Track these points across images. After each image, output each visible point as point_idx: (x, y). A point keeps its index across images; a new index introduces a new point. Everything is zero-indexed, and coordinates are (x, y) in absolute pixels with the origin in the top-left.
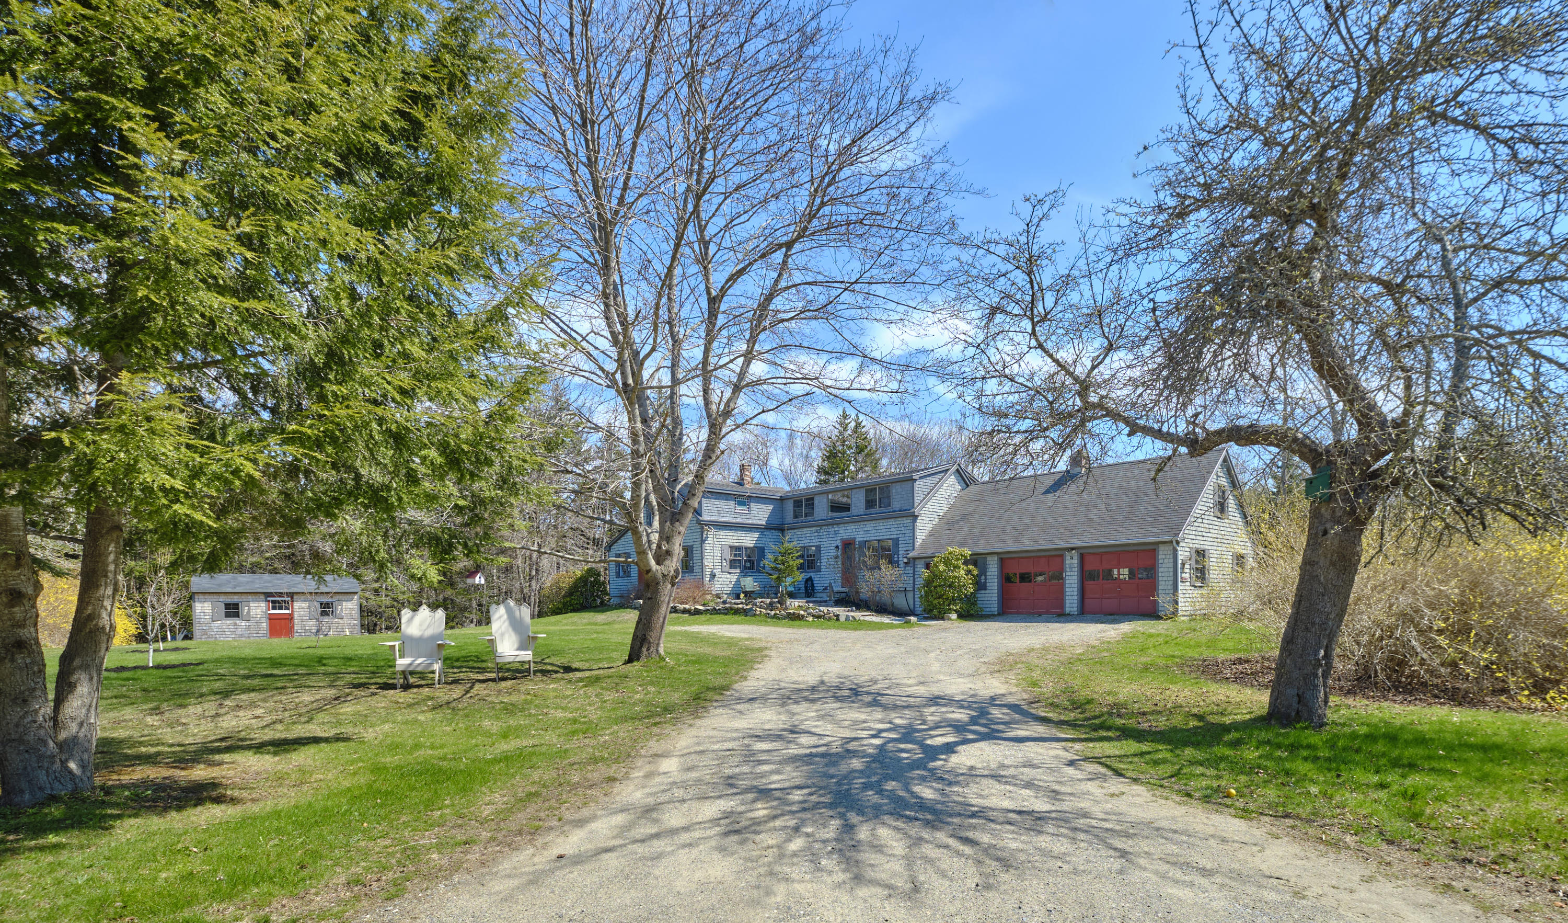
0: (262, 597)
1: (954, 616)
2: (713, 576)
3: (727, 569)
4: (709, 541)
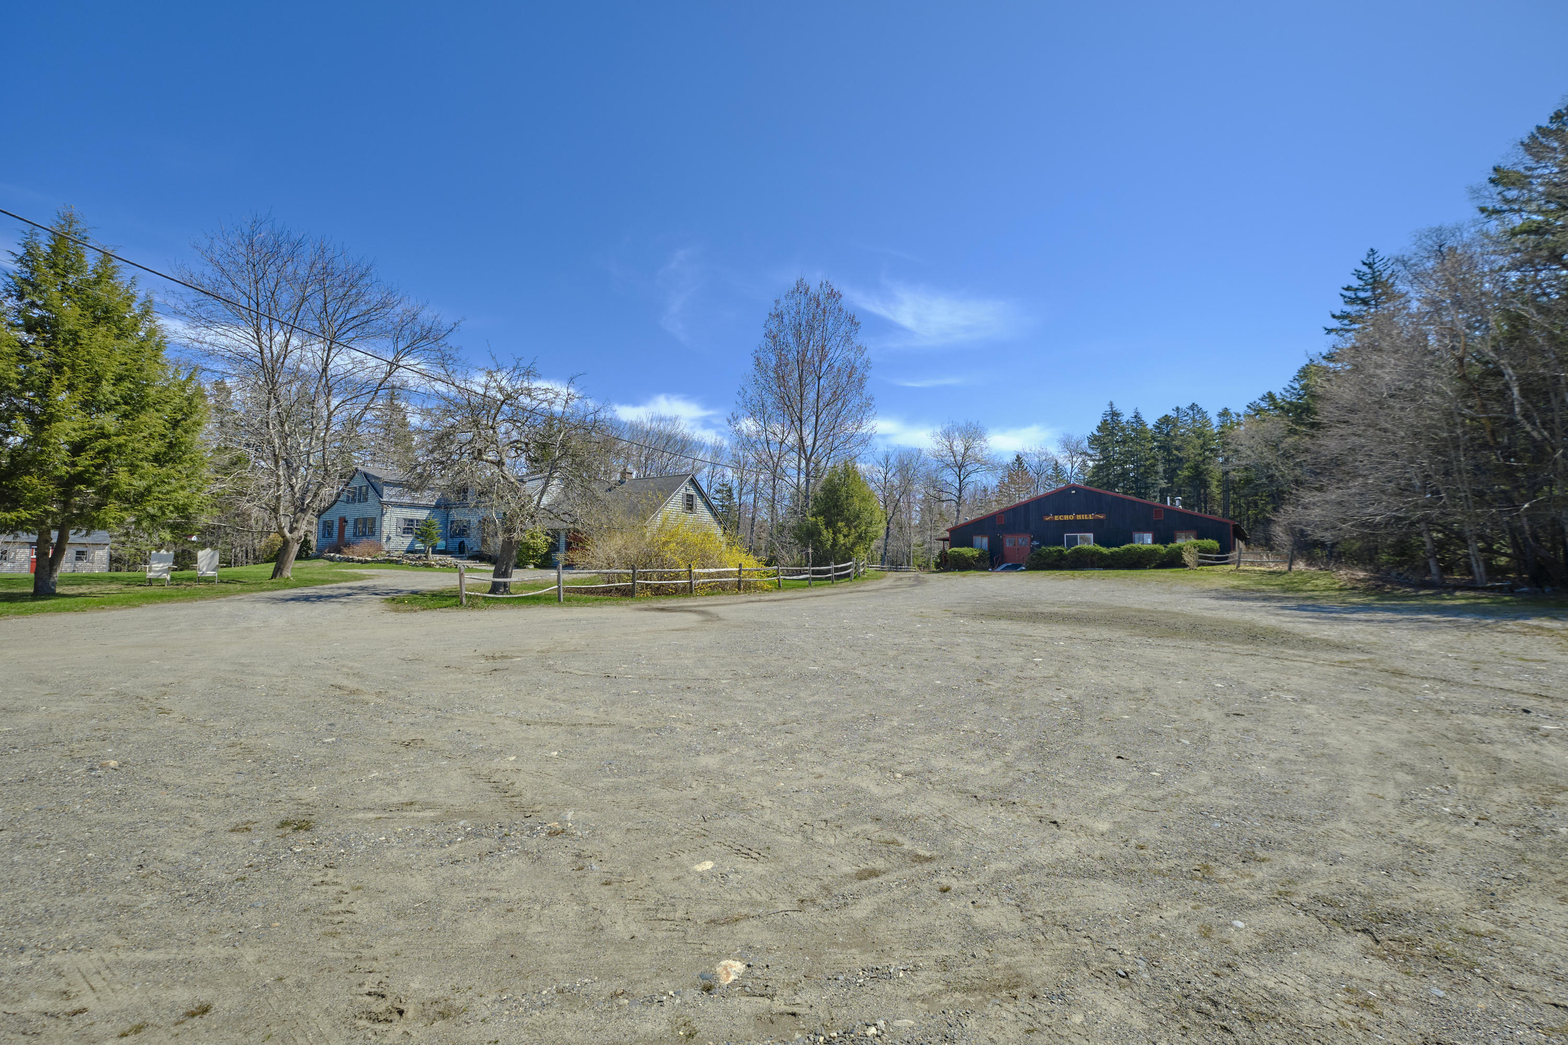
0: (28, 545)
1: (532, 566)
2: (389, 538)
3: (401, 534)
4: (388, 515)
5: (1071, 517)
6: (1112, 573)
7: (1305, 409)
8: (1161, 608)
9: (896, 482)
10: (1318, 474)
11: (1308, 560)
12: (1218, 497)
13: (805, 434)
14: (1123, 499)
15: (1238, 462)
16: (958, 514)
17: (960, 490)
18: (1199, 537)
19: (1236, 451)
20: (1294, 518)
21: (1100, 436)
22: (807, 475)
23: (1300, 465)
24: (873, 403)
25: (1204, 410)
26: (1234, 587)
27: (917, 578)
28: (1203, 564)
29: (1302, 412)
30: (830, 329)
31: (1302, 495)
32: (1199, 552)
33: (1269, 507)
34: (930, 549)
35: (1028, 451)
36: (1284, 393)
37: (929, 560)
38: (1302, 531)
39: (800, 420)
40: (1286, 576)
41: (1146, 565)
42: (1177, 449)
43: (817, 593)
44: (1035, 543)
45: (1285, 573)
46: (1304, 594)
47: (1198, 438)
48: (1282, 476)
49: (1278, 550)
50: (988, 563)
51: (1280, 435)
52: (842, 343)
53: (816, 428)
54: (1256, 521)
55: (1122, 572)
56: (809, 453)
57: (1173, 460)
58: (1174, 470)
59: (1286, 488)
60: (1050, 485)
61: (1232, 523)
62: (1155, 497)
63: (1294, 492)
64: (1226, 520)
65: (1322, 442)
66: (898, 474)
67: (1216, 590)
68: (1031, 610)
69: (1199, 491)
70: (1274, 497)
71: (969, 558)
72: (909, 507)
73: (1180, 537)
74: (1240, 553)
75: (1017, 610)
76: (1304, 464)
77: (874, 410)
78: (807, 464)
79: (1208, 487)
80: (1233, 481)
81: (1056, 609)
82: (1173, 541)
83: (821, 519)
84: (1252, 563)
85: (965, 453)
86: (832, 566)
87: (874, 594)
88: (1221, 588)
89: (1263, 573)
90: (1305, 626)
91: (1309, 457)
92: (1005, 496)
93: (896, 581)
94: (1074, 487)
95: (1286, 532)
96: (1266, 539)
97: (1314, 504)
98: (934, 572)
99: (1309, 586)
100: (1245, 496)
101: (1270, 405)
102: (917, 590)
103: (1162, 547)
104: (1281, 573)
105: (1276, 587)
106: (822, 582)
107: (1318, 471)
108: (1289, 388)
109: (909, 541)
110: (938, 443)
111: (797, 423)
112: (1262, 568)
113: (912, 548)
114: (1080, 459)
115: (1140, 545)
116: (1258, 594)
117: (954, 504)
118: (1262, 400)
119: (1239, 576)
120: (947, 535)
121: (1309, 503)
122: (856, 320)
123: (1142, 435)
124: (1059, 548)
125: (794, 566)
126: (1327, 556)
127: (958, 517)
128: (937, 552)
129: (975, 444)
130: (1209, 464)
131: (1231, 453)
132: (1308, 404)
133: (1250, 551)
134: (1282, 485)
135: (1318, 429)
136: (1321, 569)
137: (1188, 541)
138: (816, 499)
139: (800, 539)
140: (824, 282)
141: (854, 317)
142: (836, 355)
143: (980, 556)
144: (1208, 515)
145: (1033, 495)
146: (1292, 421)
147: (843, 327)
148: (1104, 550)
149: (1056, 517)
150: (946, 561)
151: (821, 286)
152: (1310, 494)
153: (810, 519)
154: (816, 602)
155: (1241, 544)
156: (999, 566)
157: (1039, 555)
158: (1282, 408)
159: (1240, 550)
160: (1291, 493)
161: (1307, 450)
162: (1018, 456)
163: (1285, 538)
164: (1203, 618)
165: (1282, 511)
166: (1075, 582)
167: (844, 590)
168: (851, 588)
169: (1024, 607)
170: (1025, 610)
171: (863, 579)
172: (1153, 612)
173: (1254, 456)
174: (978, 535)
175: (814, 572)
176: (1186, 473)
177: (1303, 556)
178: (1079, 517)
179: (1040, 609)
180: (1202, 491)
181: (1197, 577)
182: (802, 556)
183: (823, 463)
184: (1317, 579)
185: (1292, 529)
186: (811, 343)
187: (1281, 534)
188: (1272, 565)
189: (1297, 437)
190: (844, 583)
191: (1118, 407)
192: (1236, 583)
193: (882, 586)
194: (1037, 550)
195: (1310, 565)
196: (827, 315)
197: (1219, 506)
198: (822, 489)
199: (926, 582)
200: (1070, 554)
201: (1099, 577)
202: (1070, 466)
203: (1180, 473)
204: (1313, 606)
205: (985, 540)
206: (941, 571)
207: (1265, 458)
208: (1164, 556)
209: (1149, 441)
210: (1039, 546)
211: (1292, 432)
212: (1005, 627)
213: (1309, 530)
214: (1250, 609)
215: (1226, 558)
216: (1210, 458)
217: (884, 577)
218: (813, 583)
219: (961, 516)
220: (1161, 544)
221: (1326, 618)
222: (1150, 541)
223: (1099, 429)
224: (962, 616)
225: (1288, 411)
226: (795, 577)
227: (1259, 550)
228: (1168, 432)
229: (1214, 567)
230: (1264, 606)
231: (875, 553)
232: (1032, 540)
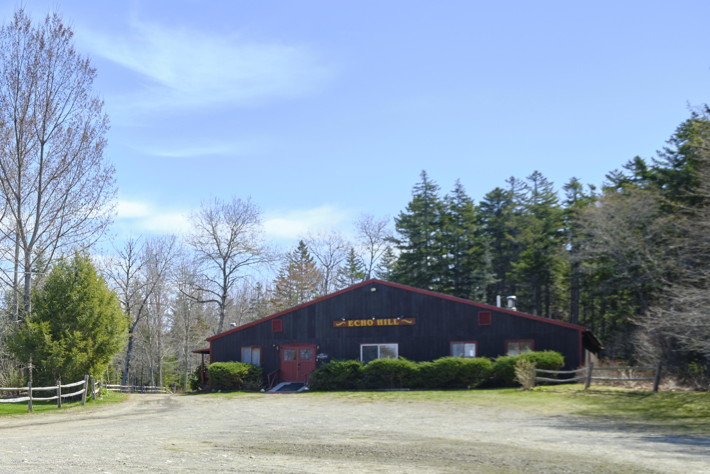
5: (370, 323)
6: (422, 395)
7: (683, 179)
8: (485, 440)
9: (142, 278)
10: (698, 265)
11: (680, 378)
12: (564, 295)
13: (24, 217)
14: (439, 299)
15: (592, 250)
16: (222, 319)
17: (225, 289)
18: (536, 348)
19: (589, 236)
20: (664, 322)
21: (410, 216)
22: (27, 269)
23: (674, 253)
24: (114, 176)
25: (549, 180)
26: (581, 413)
27: (169, 399)
28: (541, 383)
29: (679, 184)
30: (57, 79)
31: (676, 292)
32: (537, 367)
33: (632, 309)
34: (185, 364)
35: (315, 236)
36: (658, 158)
37: (183, 379)
38: (674, 340)
39: (18, 198)
40: (650, 399)
41: (468, 384)
42: (512, 232)
43: (39, 421)
44: (322, 356)
45: (649, 395)
46: (674, 422)
47: (540, 218)
48: (650, 268)
49: (641, 365)
50: (260, 381)
51: (649, 214)
52: (73, 96)
53: (38, 208)
54: (614, 327)
55: (435, 393)
56: (29, 241)
57: (505, 248)
58: (507, 260)
59: (655, 285)
60: (343, 281)
61: (581, 329)
62: (481, 296)
63: (665, 288)
64: (574, 326)
65: (704, 223)
66: (144, 267)
67: (558, 416)
68: (315, 442)
69: (539, 288)
70: (638, 296)
71: (235, 375)
72: (158, 308)
73: (513, 349)
74: (591, 369)
75: (297, 442)
76: (679, 252)
77: (115, 186)
78: (27, 255)
79: (552, 283)
80: (583, 275)
81: (347, 441)
82: (504, 354)
83: (45, 326)
84: (607, 382)
85: (232, 240)
86: (59, 386)
87: (112, 421)
88: (565, 414)
89: (620, 394)
90: (674, 462)
91: (687, 242)
92: (285, 296)
93: (140, 405)
94: (374, 283)
95: (652, 342)
96: (626, 350)
97: (691, 304)
98: (190, 393)
99: (681, 412)
100: (601, 294)
101: (637, 174)
102: (168, 417)
103: (488, 361)
104: (644, 395)
105: (636, 413)
106: (46, 407)
107: (698, 261)
108: (664, 151)
109: (157, 354)
110: (197, 226)
111: (14, 202)
112: (620, 389)
113: (162, 362)
114: (383, 247)
115: (459, 359)
116: (613, 422)
117: (217, 306)
118: (628, 167)
119: (588, 398)
120: (207, 345)
121: (684, 304)
122: (91, 66)
123: (466, 214)
124: (354, 362)
125: (10, 386)
126: (705, 372)
127: (221, 323)
128: (194, 368)
129: (244, 228)
130: (554, 252)
131: (582, 238)
132: (687, 172)
133: (605, 366)
134: (650, 280)
135: (701, 206)
136: (697, 390)
137: (523, 353)
138: (38, 300)
139: (16, 350)
140: (51, 15)
141: (88, 62)
142: (65, 112)
143: (250, 372)
144: (550, 319)
145: (320, 293)
146: (666, 196)
147: (74, 75)
148: (413, 365)
149: (350, 323)
150: (206, 379)
151: (47, 20)
152: (686, 292)
153: (30, 325)
154: (38, 432)
155: (594, 358)
156: (274, 385)
157: (327, 371)
158: (653, 178)
159: (591, 364)
160: (661, 291)
161: (685, 233)
162: (301, 243)
163: (651, 349)
164: (539, 452)
165: (648, 313)
166: (373, 406)
167: (73, 417)
168: (83, 415)
169: (305, 438)
170: (307, 441)
171: (99, 402)
172: (475, 444)
173: (612, 243)
174: (247, 345)
175: (35, 394)
176: (523, 265)
177: (674, 372)
178: (380, 322)
179: (326, 440)
180: (543, 287)
181: (534, 399)
182: (20, 373)
183: (47, 255)
184: (691, 402)
185: (662, 337)
186: (33, 96)
187: (646, 344)
188: (633, 384)
189: (672, 216)
190: (74, 407)
191: (431, 179)
192: (584, 407)
193: (123, 411)
194: (325, 365)
195: (682, 384)
196: (54, 59)
197: (565, 308)
198: (46, 288)
199: (179, 406)
200: (368, 370)
201: (404, 399)
202: (370, 255)
203: (514, 264)
204: (685, 436)
205: (256, 354)
206: (199, 392)
207: (629, 244)
208: (491, 373)
209: (474, 223)
210: (327, 360)
211: (669, 210)
212: (281, 463)
213: (683, 338)
214: (602, 441)
215: (573, 375)
216: (555, 244)
217: (126, 399)
218: (34, 407)
219: (225, 321)
220: (488, 356)
221: (701, 453)
222: (472, 353)
223: (412, 207)
224: (225, 449)
225: (661, 183)
226: (11, 400)
227: (616, 365)
228: (499, 211)
229: (557, 387)
230: (621, 437)
231: (114, 369)
232: (318, 352)
